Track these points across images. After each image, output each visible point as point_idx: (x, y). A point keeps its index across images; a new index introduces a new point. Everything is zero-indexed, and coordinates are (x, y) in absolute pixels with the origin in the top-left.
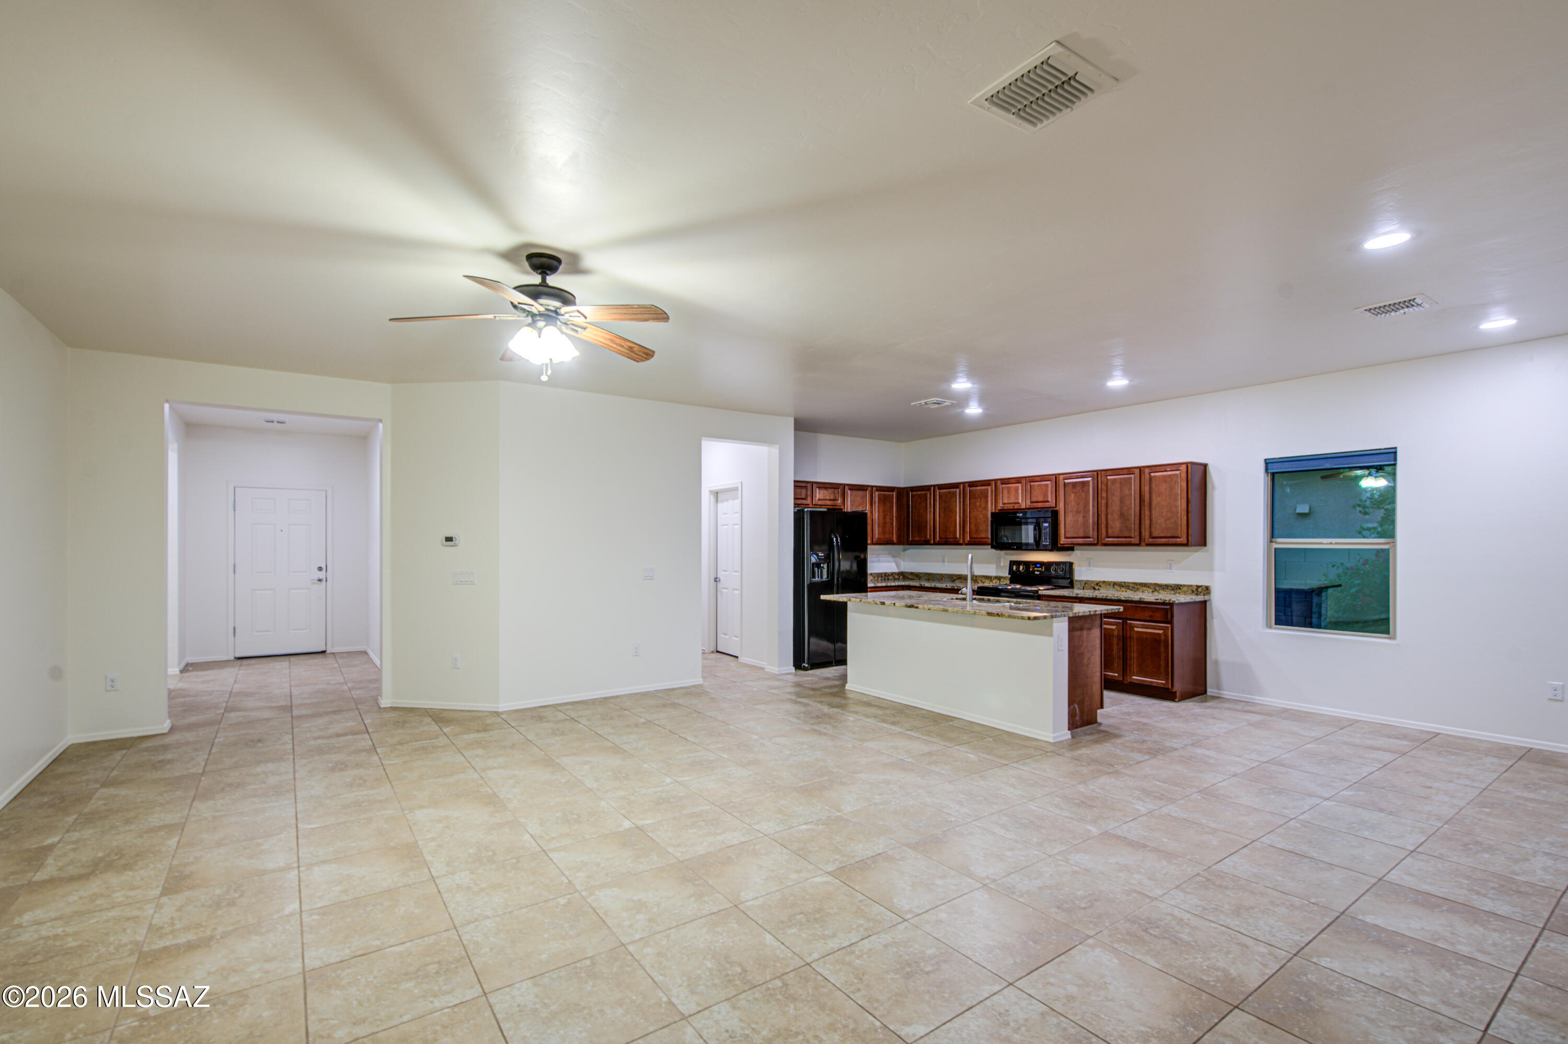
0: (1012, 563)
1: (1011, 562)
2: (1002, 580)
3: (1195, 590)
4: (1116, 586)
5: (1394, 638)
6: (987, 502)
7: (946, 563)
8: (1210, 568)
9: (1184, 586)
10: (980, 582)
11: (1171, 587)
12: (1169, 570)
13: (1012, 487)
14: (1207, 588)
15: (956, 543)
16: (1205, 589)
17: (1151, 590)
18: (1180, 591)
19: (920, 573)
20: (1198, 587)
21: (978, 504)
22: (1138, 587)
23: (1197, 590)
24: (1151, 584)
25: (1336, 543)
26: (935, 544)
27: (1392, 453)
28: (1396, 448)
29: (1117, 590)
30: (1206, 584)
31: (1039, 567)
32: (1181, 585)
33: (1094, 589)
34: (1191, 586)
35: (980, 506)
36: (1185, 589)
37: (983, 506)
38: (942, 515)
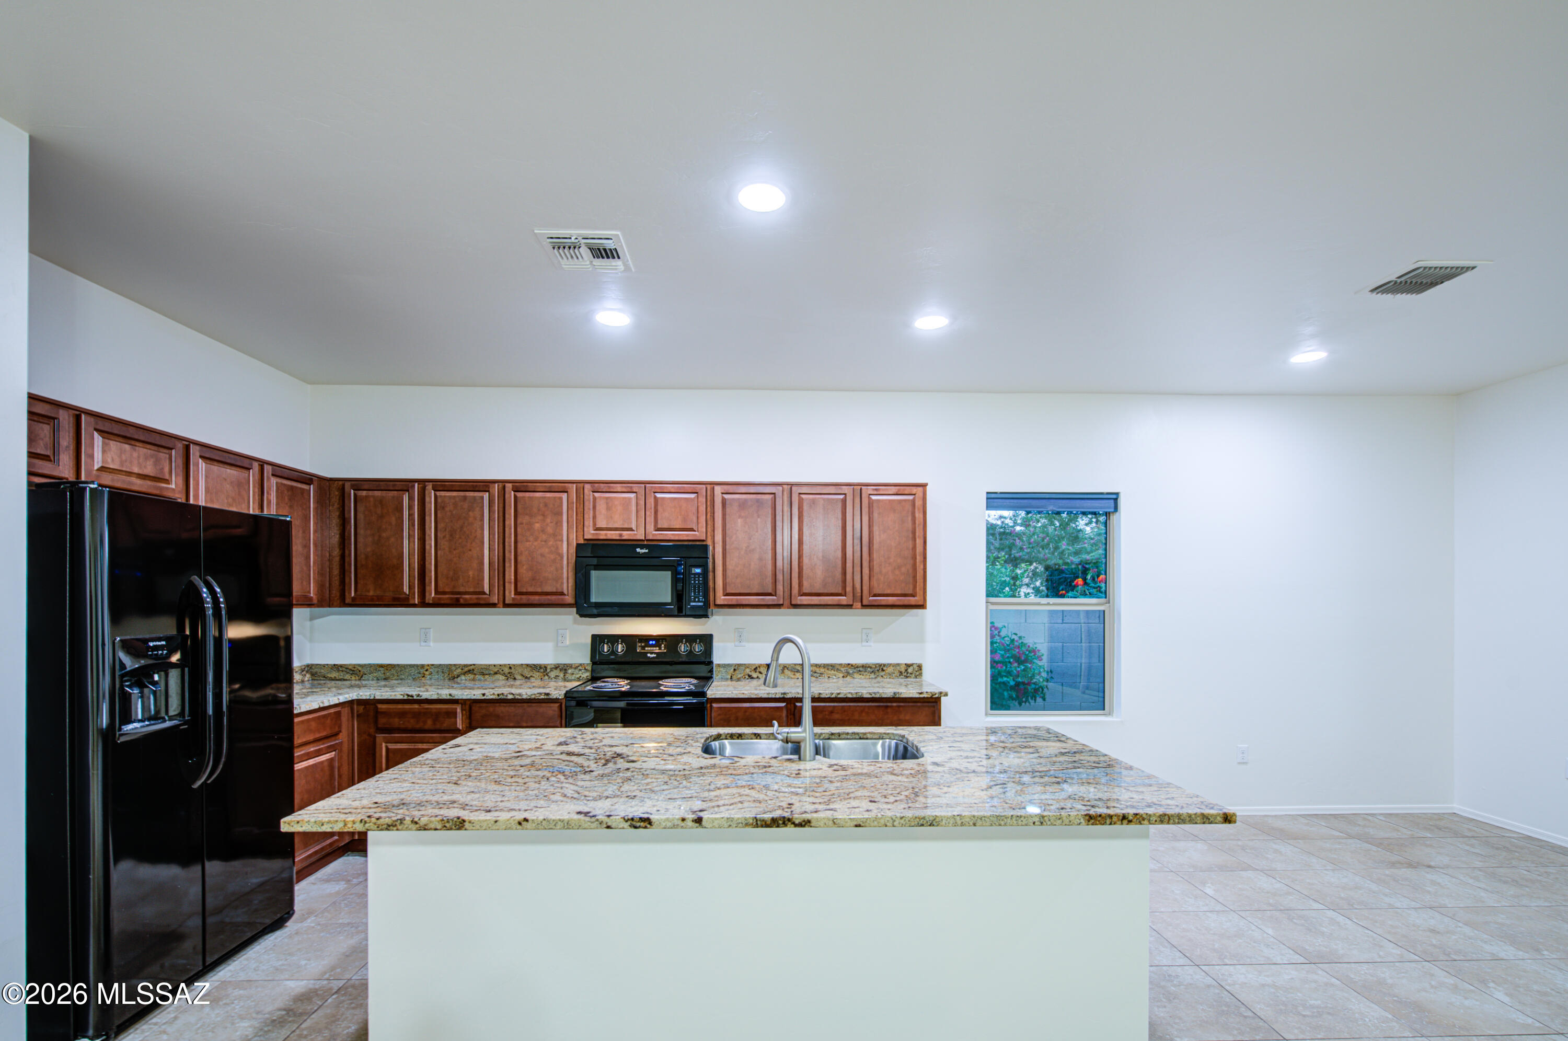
0: (597, 640)
1: (594, 637)
2: (570, 671)
3: (903, 670)
4: (786, 671)
5: (1110, 714)
6: (559, 524)
7: (432, 644)
8: (920, 638)
9: (890, 665)
10: (518, 677)
11: (871, 668)
12: (864, 644)
13: (615, 498)
14: (920, 667)
15: (480, 602)
16: (917, 669)
17: (841, 675)
18: (882, 673)
19: (362, 666)
20: (908, 666)
21: (537, 526)
22: (822, 670)
23: (906, 670)
24: (841, 665)
25: (1054, 604)
26: (424, 604)
27: (1114, 498)
28: (1117, 494)
29: (789, 678)
30: (918, 662)
31: (652, 646)
32: (884, 665)
33: (750, 677)
34: (898, 665)
35: (543, 531)
36: (890, 670)
37: (550, 530)
38: (444, 544)
